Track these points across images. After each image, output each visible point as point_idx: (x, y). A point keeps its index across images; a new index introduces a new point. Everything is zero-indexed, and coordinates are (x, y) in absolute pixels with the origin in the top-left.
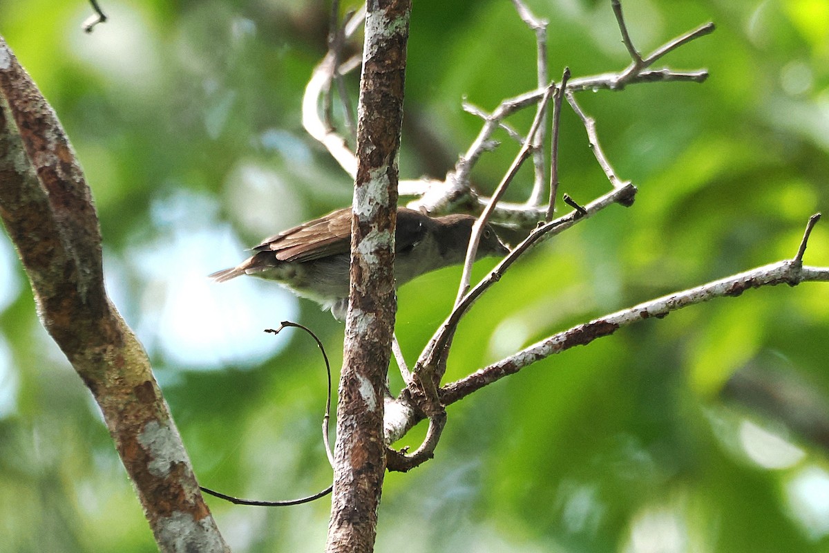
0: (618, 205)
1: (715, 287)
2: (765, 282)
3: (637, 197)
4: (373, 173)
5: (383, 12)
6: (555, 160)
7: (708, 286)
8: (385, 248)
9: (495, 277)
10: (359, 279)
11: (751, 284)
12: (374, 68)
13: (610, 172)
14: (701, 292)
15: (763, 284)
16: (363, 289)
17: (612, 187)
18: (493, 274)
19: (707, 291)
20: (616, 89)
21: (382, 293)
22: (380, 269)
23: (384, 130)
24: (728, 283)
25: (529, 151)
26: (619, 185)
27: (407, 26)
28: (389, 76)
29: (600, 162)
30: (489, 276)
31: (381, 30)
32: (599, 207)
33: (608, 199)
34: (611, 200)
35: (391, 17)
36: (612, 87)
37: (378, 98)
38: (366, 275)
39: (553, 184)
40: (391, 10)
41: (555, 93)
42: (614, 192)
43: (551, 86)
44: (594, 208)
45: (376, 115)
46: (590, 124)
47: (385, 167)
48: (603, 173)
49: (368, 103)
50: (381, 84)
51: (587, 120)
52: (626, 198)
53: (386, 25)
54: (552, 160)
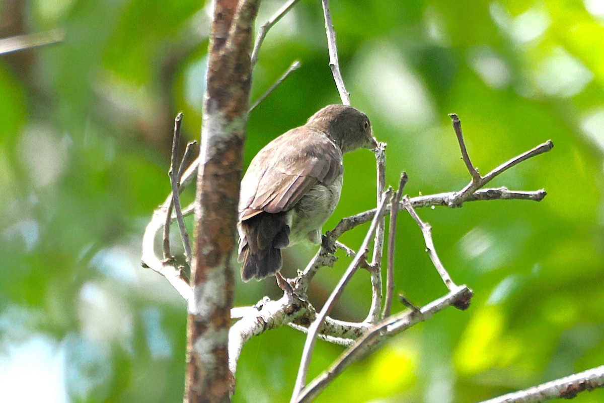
0: (454, 308)
1: (549, 389)
2: (600, 385)
3: (473, 300)
4: (210, 272)
5: (221, 113)
6: (391, 263)
7: (542, 387)
8: (221, 347)
9: (331, 377)
10: (195, 378)
11: (584, 386)
12: (212, 169)
13: (445, 276)
14: (535, 394)
15: (597, 386)
16: (199, 388)
17: (448, 291)
18: (330, 374)
19: (542, 393)
20: (453, 206)
21: (218, 391)
22: (216, 368)
23: (221, 230)
24: (563, 385)
25: (366, 255)
26: (455, 290)
27: (245, 128)
28: (227, 177)
29: (436, 266)
30: (324, 376)
31: (219, 132)
32: (435, 310)
33: (444, 303)
34: (447, 303)
35: (229, 118)
36: (450, 204)
37: (215, 199)
38: (203, 374)
39: (389, 287)
40: (229, 112)
41: (392, 198)
42: (449, 296)
43: (388, 190)
44: (430, 311)
45: (213, 215)
46: (426, 230)
47: (221, 267)
48: (439, 277)
49: (205, 203)
50: (219, 185)
51: (424, 225)
52: (462, 302)
53: (224, 126)
54: (389, 263)
